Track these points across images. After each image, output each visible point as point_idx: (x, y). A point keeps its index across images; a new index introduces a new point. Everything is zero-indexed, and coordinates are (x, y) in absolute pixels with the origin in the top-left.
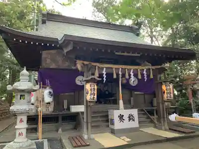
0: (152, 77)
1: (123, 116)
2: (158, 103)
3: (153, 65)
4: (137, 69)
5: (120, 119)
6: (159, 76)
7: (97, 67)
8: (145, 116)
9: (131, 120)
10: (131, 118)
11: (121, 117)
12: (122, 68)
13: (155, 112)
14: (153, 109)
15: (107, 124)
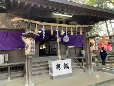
0: (81, 33)
1: (60, 65)
2: (86, 54)
3: (82, 25)
4: (70, 28)
5: (57, 67)
6: (86, 33)
7: (36, 25)
8: (76, 64)
9: (66, 68)
10: (66, 66)
11: (58, 66)
12: (58, 27)
13: (83, 60)
14: (82, 58)
15: (47, 71)
